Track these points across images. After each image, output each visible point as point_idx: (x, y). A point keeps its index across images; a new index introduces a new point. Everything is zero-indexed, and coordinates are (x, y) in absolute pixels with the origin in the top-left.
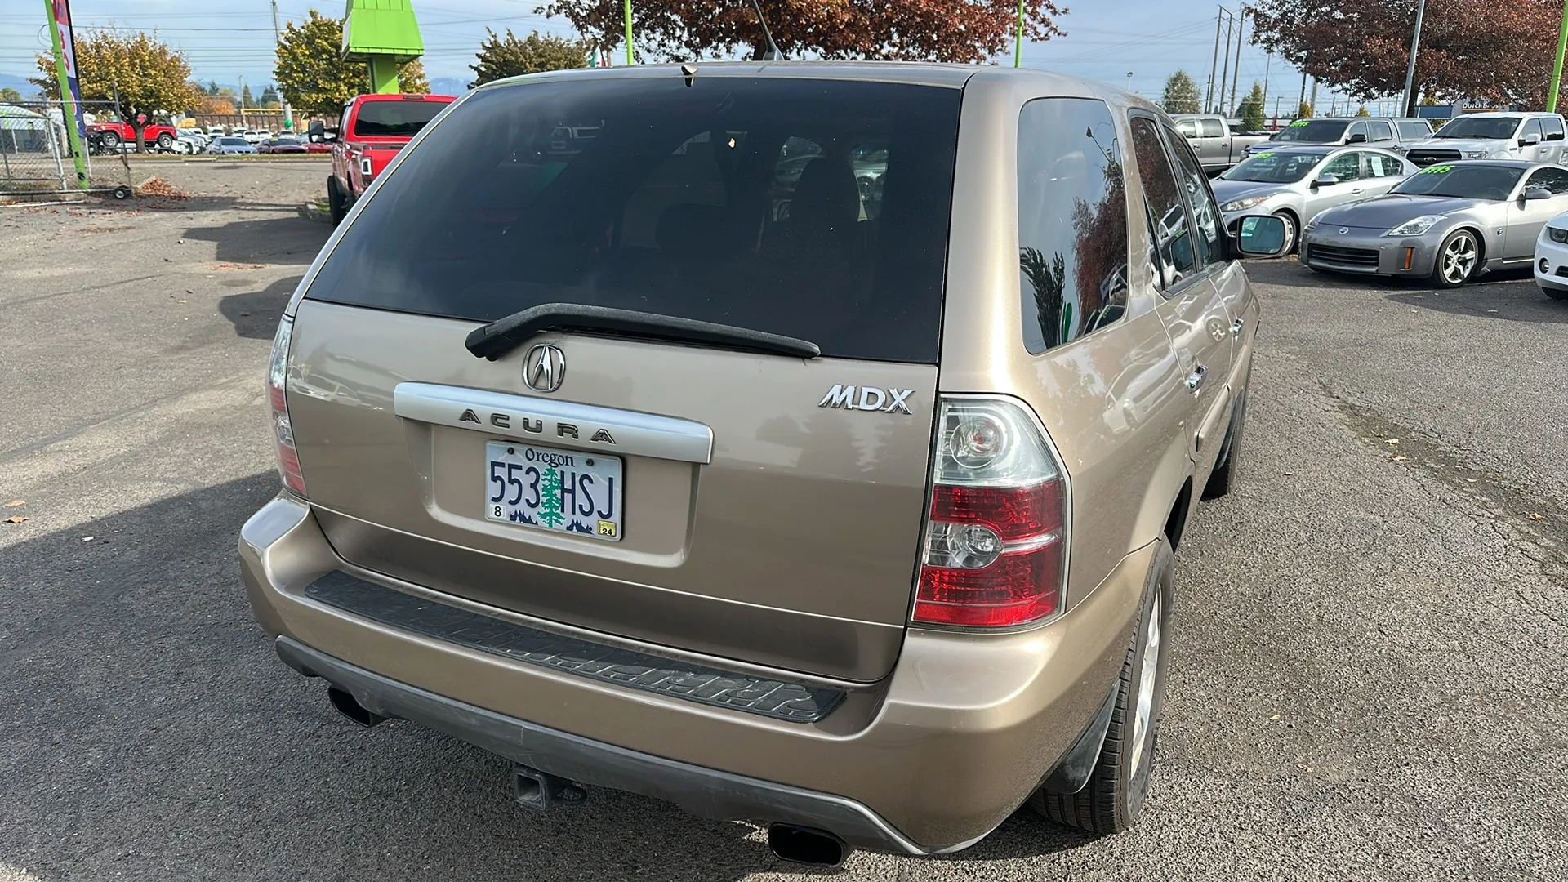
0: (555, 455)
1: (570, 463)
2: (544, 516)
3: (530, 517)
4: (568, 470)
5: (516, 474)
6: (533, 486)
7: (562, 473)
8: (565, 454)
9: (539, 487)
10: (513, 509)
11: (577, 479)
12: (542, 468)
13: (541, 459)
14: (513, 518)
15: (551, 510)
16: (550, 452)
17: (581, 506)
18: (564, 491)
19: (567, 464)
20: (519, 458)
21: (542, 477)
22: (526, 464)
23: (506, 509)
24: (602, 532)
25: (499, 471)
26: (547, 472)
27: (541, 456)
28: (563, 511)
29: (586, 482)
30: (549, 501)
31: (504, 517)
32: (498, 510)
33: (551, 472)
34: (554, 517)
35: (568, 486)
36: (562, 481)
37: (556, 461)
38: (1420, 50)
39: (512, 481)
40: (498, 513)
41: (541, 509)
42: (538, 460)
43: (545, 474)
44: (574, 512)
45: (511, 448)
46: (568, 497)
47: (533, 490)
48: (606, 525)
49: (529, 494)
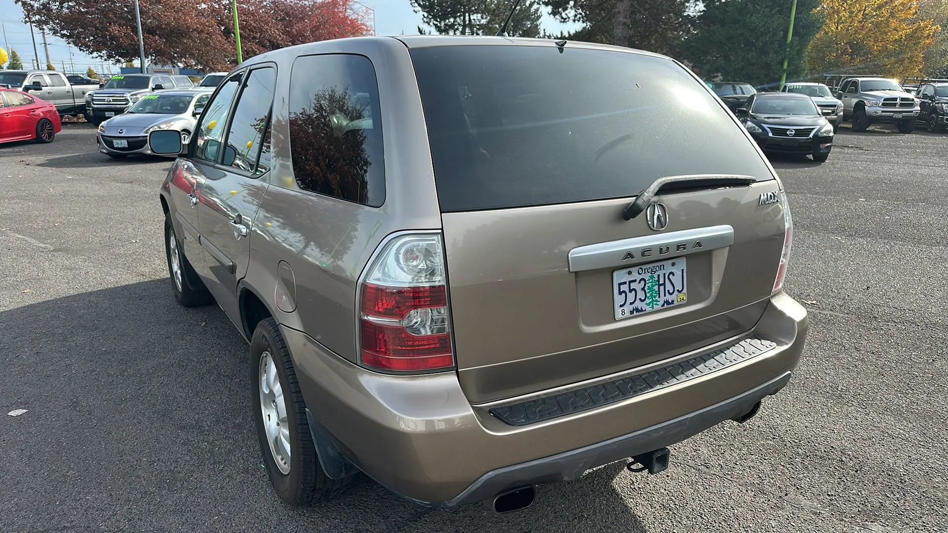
0: (654, 267)
1: (662, 269)
2: (648, 304)
3: (641, 308)
4: (661, 273)
5: (633, 286)
6: (643, 289)
7: (659, 275)
8: (659, 264)
9: (646, 288)
10: (631, 307)
11: (667, 276)
12: (647, 276)
13: (646, 272)
14: (632, 312)
15: (653, 299)
16: (651, 266)
17: (668, 291)
18: (660, 285)
19: (661, 270)
20: (635, 276)
21: (647, 282)
22: (639, 277)
23: (628, 308)
24: (679, 300)
25: (623, 288)
26: (649, 278)
27: (646, 270)
28: (659, 297)
29: (671, 276)
30: (651, 295)
31: (627, 314)
32: (623, 311)
33: (652, 277)
34: (655, 303)
35: (661, 282)
36: (659, 281)
37: (655, 270)
38: (143, 36)
39: (630, 291)
40: (623, 313)
41: (648, 301)
42: (645, 273)
43: (649, 280)
44: (665, 296)
45: (630, 271)
46: (662, 288)
47: (643, 291)
48: (681, 296)
49: (641, 295)
